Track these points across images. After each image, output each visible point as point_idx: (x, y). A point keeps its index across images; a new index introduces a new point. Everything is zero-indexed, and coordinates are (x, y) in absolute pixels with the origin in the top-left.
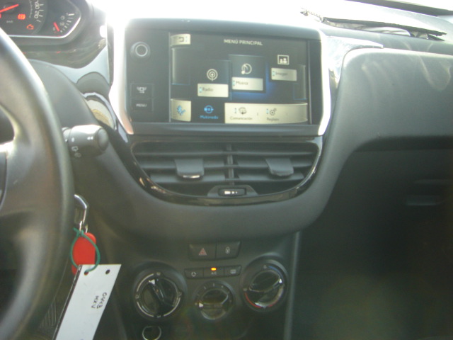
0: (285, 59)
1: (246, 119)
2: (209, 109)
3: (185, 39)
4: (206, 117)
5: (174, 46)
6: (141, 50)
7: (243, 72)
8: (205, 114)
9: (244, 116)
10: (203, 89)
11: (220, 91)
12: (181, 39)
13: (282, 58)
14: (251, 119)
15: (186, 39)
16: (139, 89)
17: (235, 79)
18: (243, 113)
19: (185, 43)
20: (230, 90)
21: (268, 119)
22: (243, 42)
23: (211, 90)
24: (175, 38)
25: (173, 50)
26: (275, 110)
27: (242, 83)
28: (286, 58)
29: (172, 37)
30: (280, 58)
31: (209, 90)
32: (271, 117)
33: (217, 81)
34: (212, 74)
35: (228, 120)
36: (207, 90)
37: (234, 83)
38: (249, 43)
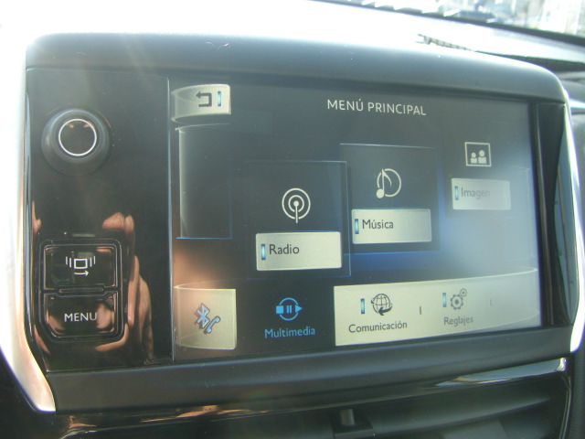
0: (482, 153)
1: (389, 327)
2: (289, 309)
3: (216, 99)
4: (282, 333)
5: (184, 121)
6: (78, 136)
7: (380, 194)
8: (277, 322)
9: (388, 318)
10: (272, 248)
11: (320, 251)
12: (205, 100)
13: (476, 149)
14: (404, 325)
15: (219, 99)
16: (72, 262)
17: (359, 214)
18: (381, 312)
19: (214, 110)
20: (348, 246)
21: (446, 320)
22: (379, 107)
23: (296, 250)
24: (185, 95)
25: (181, 131)
26: (463, 293)
27: (379, 226)
28: (485, 148)
29: (176, 93)
30: (472, 149)
31: (288, 250)
32: (453, 314)
33: (312, 224)
34: (296, 202)
35: (343, 337)
36: (281, 251)
37: (355, 226)
38: (392, 109)
